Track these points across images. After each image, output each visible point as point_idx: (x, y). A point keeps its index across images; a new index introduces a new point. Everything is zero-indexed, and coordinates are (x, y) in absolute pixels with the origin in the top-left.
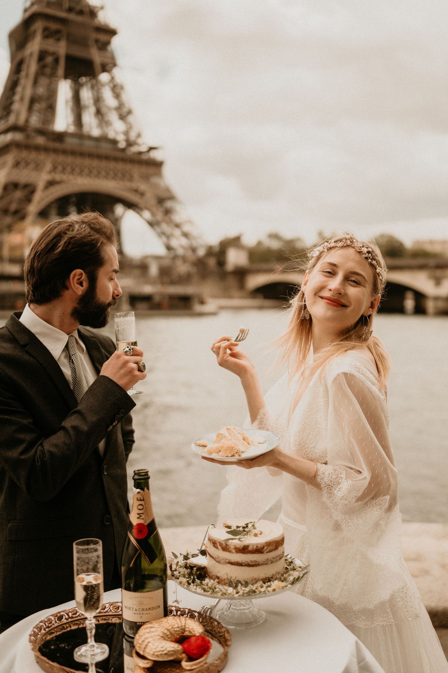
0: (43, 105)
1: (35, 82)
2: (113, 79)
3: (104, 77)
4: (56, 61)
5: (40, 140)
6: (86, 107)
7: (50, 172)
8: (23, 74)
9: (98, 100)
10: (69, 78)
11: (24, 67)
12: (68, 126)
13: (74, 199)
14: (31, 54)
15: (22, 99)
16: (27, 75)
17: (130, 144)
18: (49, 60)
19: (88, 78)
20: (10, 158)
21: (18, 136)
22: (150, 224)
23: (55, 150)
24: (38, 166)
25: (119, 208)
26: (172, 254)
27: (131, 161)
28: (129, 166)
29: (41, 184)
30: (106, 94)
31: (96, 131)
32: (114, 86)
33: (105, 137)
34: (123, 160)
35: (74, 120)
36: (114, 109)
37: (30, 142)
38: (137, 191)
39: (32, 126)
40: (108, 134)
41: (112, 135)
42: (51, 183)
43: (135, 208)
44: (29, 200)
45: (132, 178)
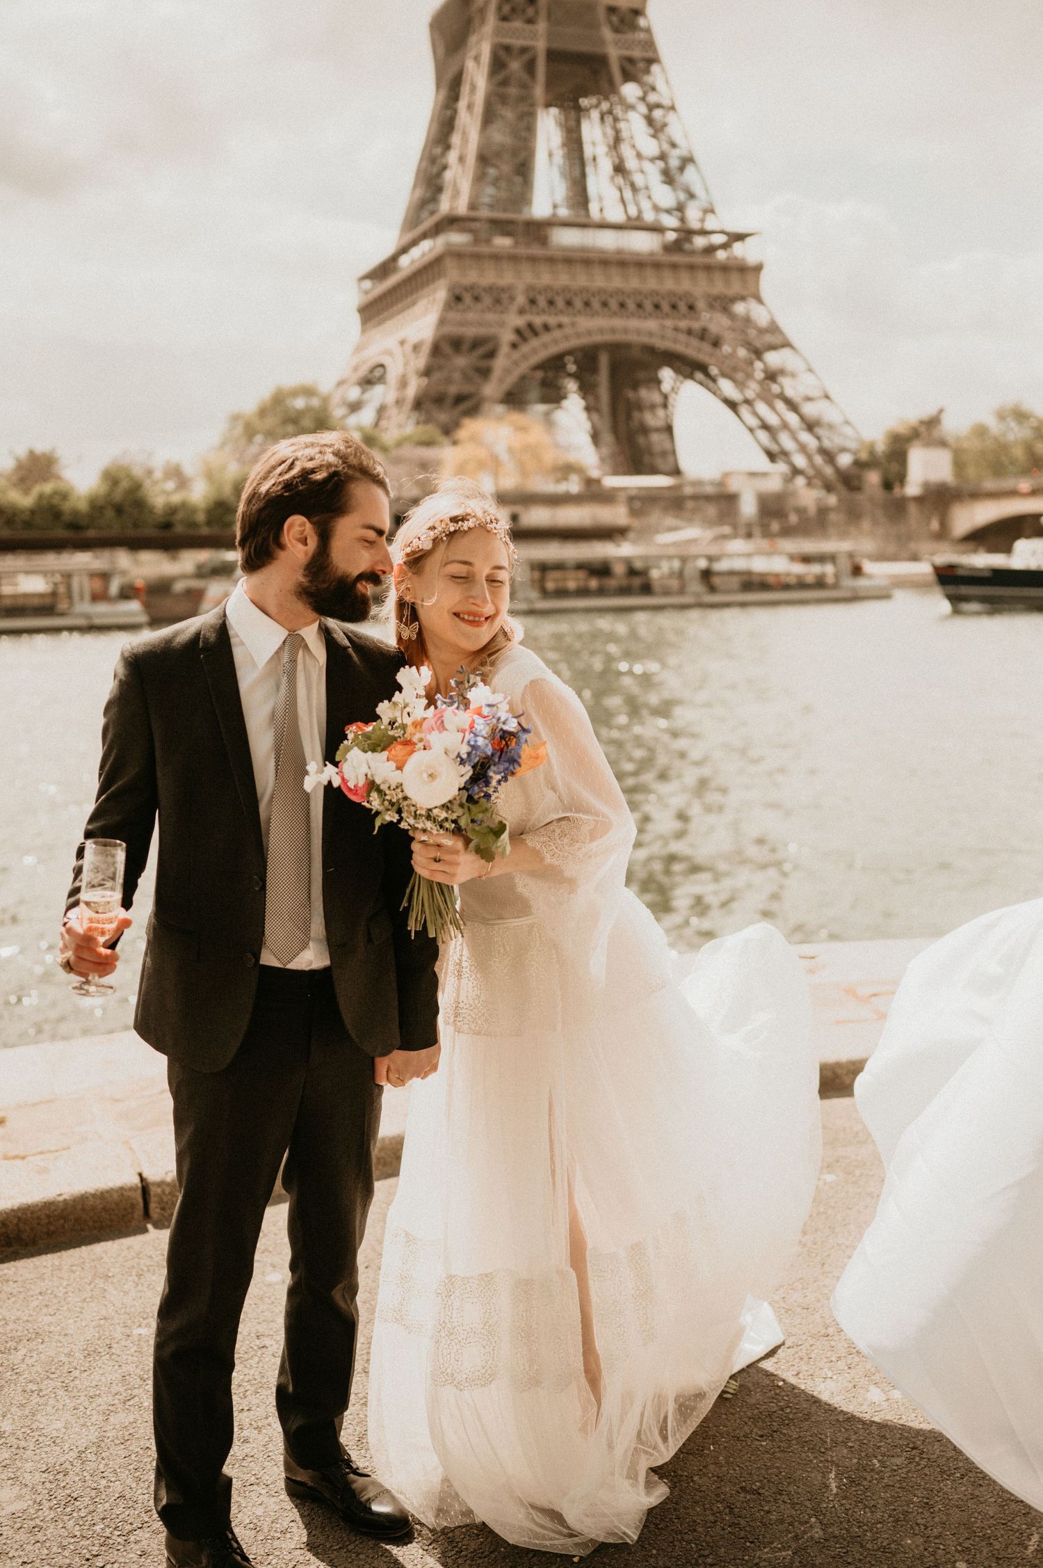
0: (506, 168)
1: (489, 117)
2: (647, 90)
3: (630, 91)
4: (530, 67)
5: (503, 243)
6: (595, 163)
7: (521, 312)
8: (462, 104)
9: (616, 142)
10: (554, 106)
11: (465, 90)
12: (555, 206)
13: (569, 362)
15: (461, 159)
16: (470, 107)
17: (687, 233)
18: (515, 66)
19: (595, 98)
20: (442, 288)
21: (457, 238)
22: (732, 405)
23: (533, 260)
24: (499, 298)
25: (667, 375)
26: (781, 467)
27: (691, 268)
28: (684, 284)
29: (507, 337)
30: (635, 125)
31: (615, 214)
32: (651, 107)
33: (635, 225)
34: (674, 267)
35: (567, 194)
36: (652, 160)
37: (484, 249)
38: (703, 335)
39: (485, 213)
40: (639, 217)
41: (649, 216)
42: (524, 334)
43: (699, 376)
44: (485, 373)
45: (691, 307)
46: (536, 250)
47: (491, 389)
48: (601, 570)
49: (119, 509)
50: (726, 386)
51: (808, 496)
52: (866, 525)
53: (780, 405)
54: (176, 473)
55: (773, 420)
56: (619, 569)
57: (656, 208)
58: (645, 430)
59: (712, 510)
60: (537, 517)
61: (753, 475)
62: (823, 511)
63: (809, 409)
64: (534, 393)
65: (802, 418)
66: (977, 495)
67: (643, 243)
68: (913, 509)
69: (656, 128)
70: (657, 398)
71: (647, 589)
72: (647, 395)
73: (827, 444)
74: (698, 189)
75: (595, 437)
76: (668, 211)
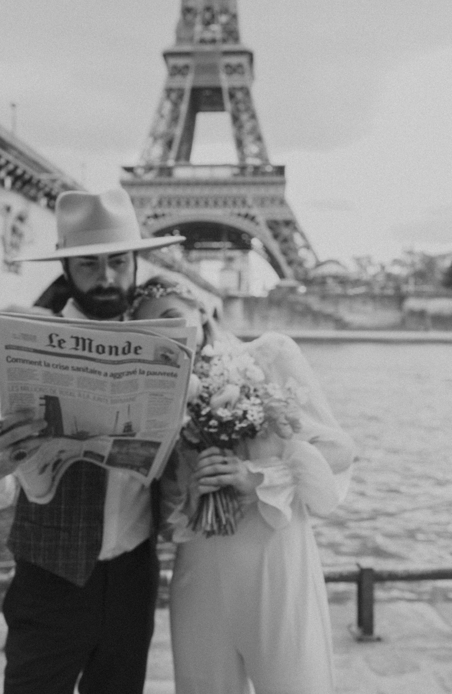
28: (243, 191)
34: (236, 184)
38: (246, 216)
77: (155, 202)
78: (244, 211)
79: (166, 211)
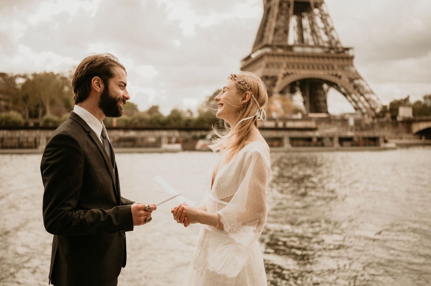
0: (281, 31)
1: (278, 18)
2: (321, 11)
3: (316, 11)
4: (289, 6)
5: (280, 51)
6: (306, 30)
7: (285, 69)
8: (270, 15)
9: (312, 24)
10: (296, 15)
11: (271, 12)
12: (295, 42)
13: (298, 83)
14: (275, 4)
15: (270, 29)
16: (273, 16)
17: (331, 48)
18: (285, 5)
19: (306, 13)
20: (263, 63)
21: (268, 50)
22: (345, 95)
23: (288, 56)
24: (279, 66)
25: (325, 86)
26: (359, 112)
27: (333, 58)
28: (331, 61)
29: (280, 76)
30: (318, 20)
31: (311, 43)
32: (322, 15)
33: (317, 45)
34: (328, 58)
35: (299, 38)
36: (322, 29)
37: (275, 53)
38: (336, 75)
39: (275, 43)
40: (319, 43)
41: (321, 43)
42: (286, 75)
43: (335, 86)
44: (274, 85)
45: (333, 68)
46: (289, 53)
47: (276, 90)
48: (309, 140)
49: (175, 120)
50: (343, 90)
51: (368, 120)
52: (386, 129)
53: (359, 95)
54: (189, 111)
55: (356, 99)
56: (315, 140)
57: (323, 42)
58: (319, 101)
59: (340, 124)
60: (290, 124)
61: (352, 114)
62: (372, 125)
63: (367, 96)
64: (288, 90)
65: (365, 98)
66: (420, 121)
67: (318, 51)
68: (400, 125)
69: (324, 20)
70: (322, 93)
71: (323, 145)
72: (319, 92)
73: (373, 106)
74: (335, 37)
75: (305, 103)
76: (327, 42)
77: (285, 65)
78: (334, 72)
79: (293, 71)
